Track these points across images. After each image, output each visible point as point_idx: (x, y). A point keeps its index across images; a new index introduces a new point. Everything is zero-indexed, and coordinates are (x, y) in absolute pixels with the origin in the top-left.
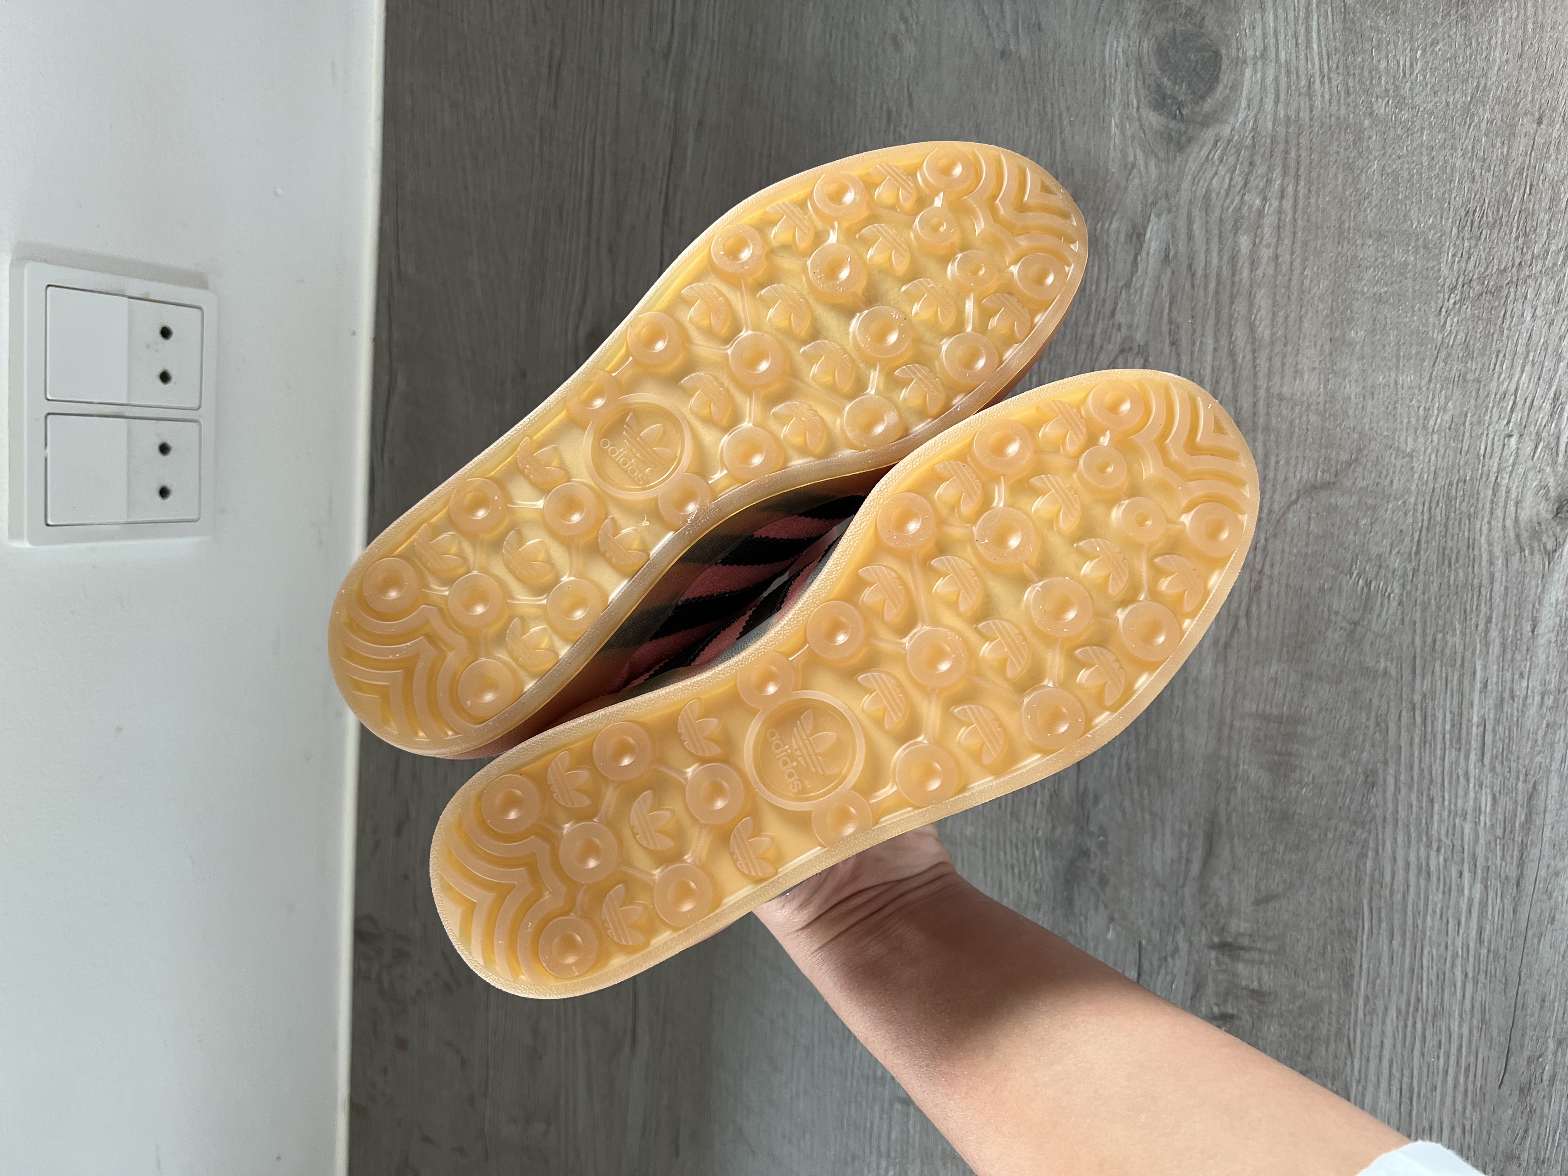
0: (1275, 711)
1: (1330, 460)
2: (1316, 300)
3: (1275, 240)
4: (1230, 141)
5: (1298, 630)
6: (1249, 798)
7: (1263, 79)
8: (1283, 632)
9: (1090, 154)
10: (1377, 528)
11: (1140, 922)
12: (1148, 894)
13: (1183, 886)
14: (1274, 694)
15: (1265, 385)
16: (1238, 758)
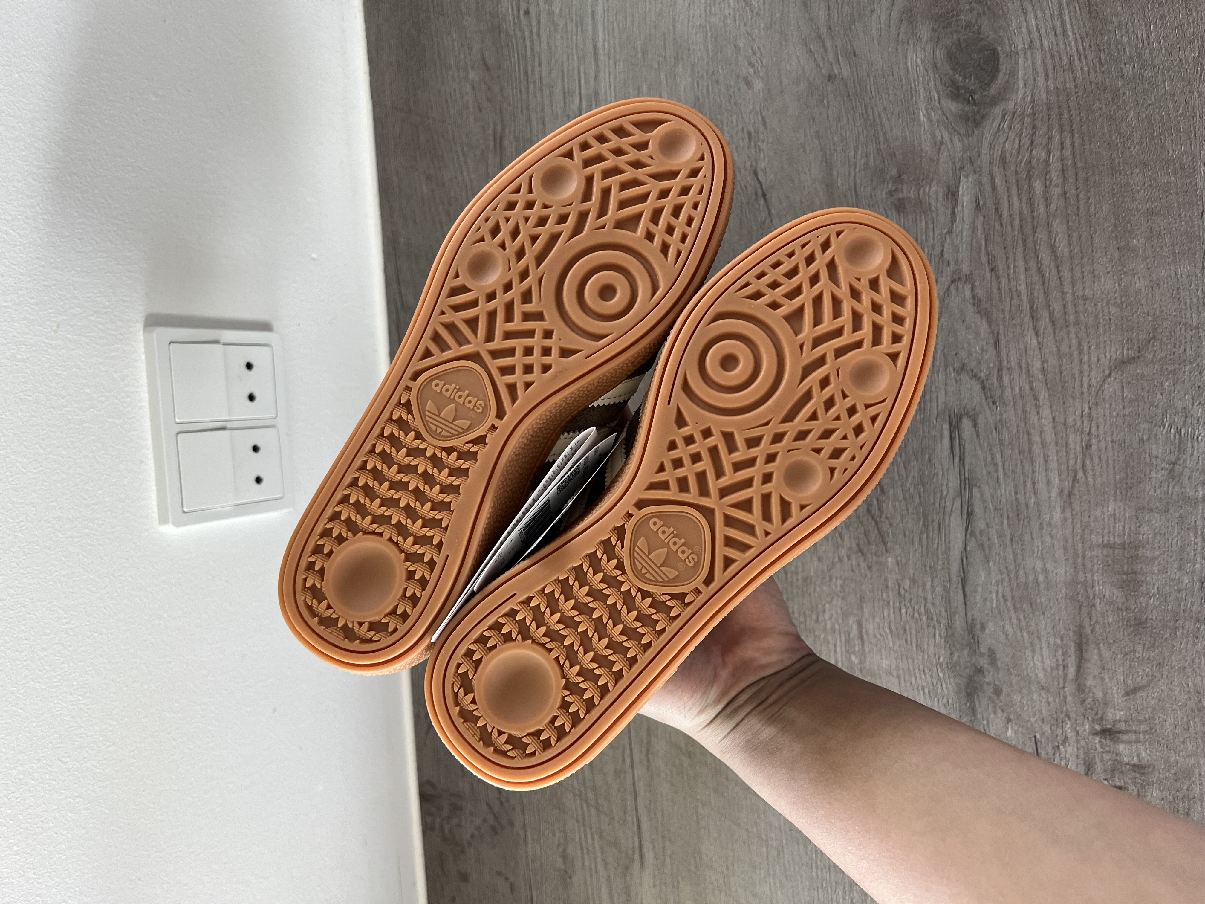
0: (1118, 540)
1: (1132, 341)
2: (1102, 220)
3: (1061, 180)
4: (1014, 113)
5: (1127, 475)
6: (1107, 611)
7: (1033, 64)
8: (1115, 478)
9: (906, 138)
10: (1178, 387)
11: (1033, 720)
12: (1035, 696)
13: (1064, 687)
14: (1114, 527)
15: (1070, 291)
16: (1093, 581)
